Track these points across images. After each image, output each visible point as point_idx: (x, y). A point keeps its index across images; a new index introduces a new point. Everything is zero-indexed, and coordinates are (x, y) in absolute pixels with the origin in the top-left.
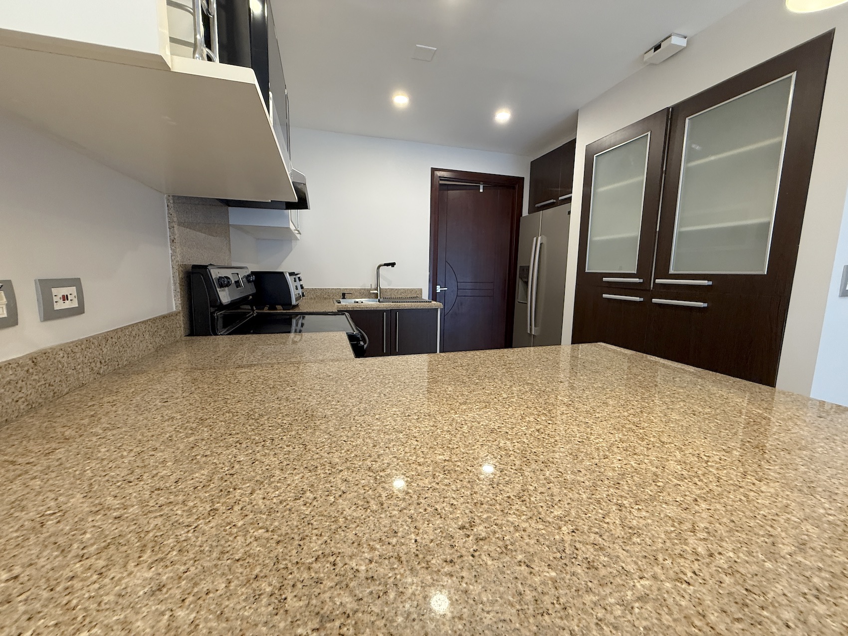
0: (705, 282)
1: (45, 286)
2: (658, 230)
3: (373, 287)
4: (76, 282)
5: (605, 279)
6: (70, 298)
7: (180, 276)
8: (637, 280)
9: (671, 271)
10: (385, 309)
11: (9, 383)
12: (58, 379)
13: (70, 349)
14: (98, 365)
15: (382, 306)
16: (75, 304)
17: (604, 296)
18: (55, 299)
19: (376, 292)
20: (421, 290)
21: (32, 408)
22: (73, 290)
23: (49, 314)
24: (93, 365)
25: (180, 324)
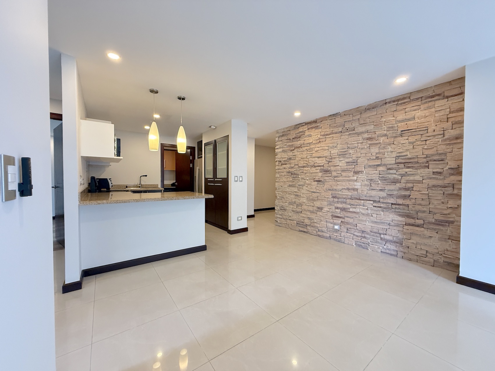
0: (220, 180)
5: (208, 180)
8: (212, 180)
9: (217, 177)
10: (143, 190)
17: (209, 184)
19: (140, 185)
20: (158, 184)
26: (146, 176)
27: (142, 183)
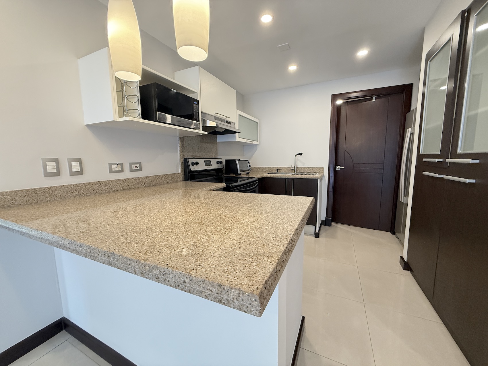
1: (131, 164)
2: (454, 118)
3: (293, 166)
4: (140, 164)
5: (424, 160)
6: (137, 167)
7: (182, 162)
8: (440, 160)
9: (459, 151)
10: (286, 177)
11: (119, 183)
12: (131, 185)
13: (135, 179)
14: (144, 184)
15: (285, 176)
16: (139, 168)
17: (423, 173)
18: (133, 167)
19: (294, 169)
20: (323, 168)
21: (124, 190)
22: (138, 165)
23: (131, 170)
24: (142, 183)
25: (181, 177)
26: (301, 154)
27: (300, 165)
